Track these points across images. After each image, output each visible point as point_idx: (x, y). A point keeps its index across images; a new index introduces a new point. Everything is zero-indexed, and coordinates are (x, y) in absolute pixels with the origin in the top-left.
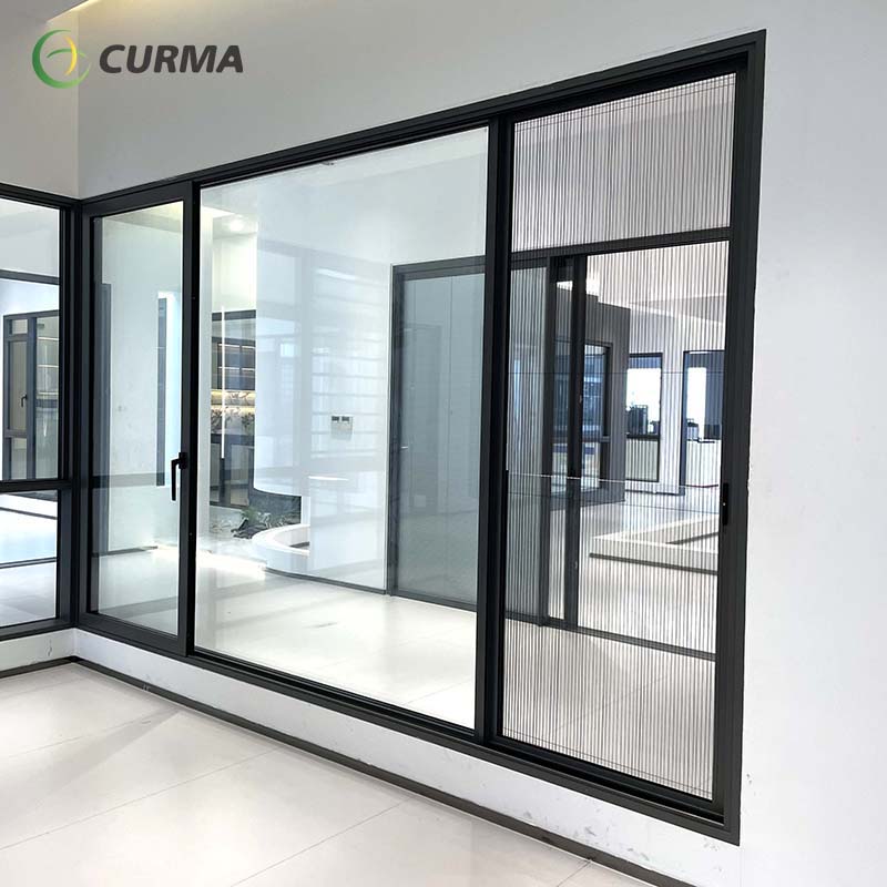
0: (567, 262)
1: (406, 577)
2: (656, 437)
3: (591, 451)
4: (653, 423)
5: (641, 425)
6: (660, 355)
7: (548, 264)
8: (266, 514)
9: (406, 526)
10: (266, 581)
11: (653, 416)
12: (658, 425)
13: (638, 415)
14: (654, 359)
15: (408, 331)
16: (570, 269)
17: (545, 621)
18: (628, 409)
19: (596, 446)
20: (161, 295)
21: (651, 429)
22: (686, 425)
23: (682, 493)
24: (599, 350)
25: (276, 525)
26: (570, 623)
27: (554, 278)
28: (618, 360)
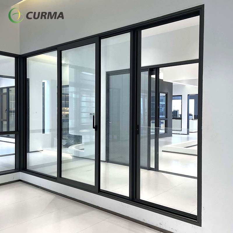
0: (154, 70)
1: (111, 157)
2: (181, 119)
3: (163, 123)
4: (180, 115)
5: (176, 115)
6: (181, 96)
7: (149, 70)
8: (73, 141)
9: (111, 144)
10: (72, 159)
11: (180, 113)
12: (181, 115)
13: (176, 112)
14: (180, 97)
15: (111, 90)
16: (155, 72)
17: (149, 169)
18: (173, 111)
19: (164, 121)
20: (43, 81)
21: (179, 116)
22: (189, 115)
23: (188, 134)
24: (164, 95)
25: (75, 144)
26: (156, 169)
27: (150, 74)
28: (169, 97)
